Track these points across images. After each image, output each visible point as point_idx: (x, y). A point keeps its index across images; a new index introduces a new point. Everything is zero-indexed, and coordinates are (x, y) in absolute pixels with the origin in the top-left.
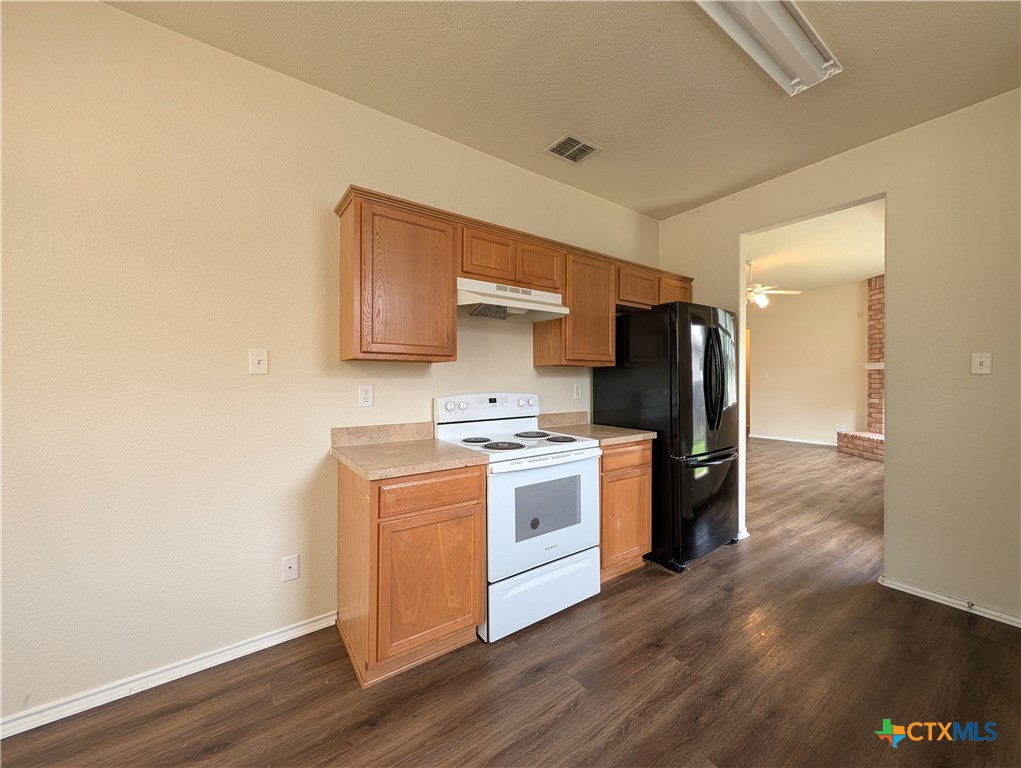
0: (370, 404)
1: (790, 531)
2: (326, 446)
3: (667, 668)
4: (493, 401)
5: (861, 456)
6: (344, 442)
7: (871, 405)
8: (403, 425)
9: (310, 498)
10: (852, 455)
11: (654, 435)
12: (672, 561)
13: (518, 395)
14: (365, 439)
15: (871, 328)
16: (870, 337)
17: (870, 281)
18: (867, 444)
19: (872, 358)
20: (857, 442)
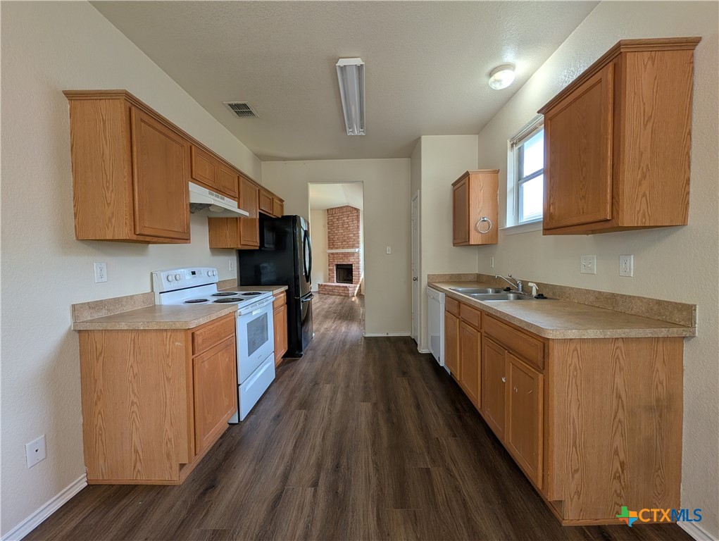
0: (105, 279)
1: (327, 328)
2: (65, 322)
3: (327, 389)
4: (194, 273)
5: (328, 294)
6: (87, 316)
7: (329, 270)
8: (133, 296)
9: (52, 375)
10: (325, 294)
11: (286, 287)
12: (297, 352)
13: (206, 269)
14: (104, 311)
15: (329, 233)
16: (329, 237)
17: (328, 210)
18: (331, 288)
19: (329, 248)
20: (327, 288)
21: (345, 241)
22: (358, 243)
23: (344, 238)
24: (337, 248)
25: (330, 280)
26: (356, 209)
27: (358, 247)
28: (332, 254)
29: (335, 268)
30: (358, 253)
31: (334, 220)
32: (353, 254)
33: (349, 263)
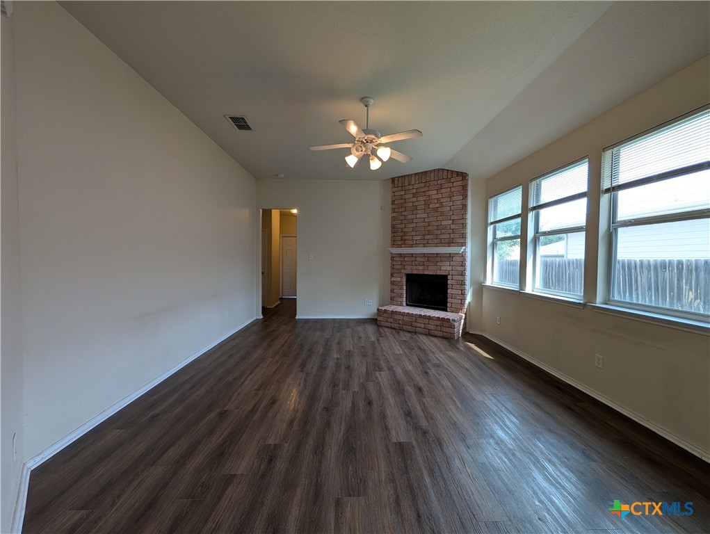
7: (393, 283)
15: (394, 219)
16: (393, 227)
17: (393, 179)
18: (406, 319)
19: (394, 245)
20: (397, 317)
21: (429, 233)
22: (464, 236)
23: (430, 228)
24: (411, 246)
25: (392, 300)
26: (458, 173)
27: (464, 244)
28: (400, 255)
29: (404, 279)
30: (463, 256)
31: (407, 196)
32: (450, 257)
33: (439, 273)
